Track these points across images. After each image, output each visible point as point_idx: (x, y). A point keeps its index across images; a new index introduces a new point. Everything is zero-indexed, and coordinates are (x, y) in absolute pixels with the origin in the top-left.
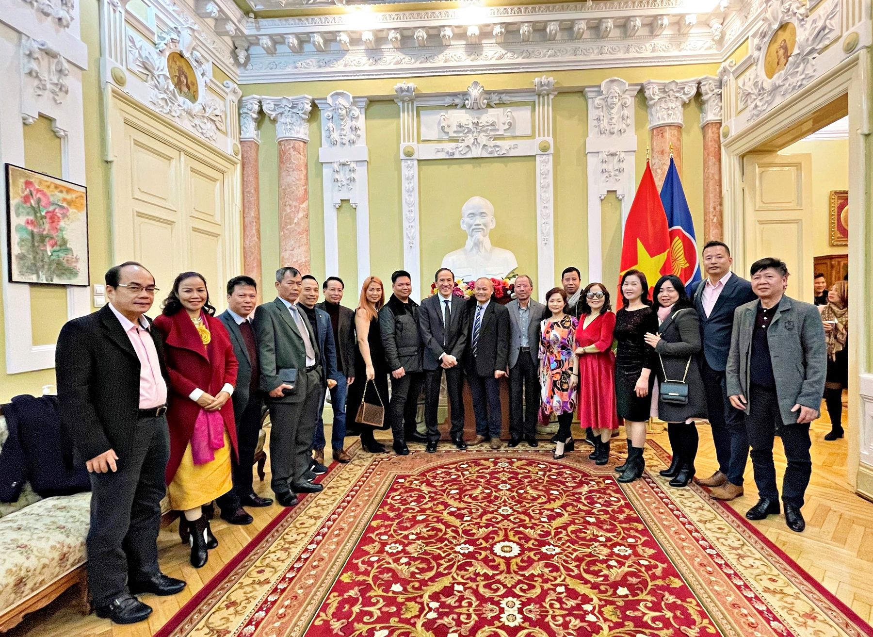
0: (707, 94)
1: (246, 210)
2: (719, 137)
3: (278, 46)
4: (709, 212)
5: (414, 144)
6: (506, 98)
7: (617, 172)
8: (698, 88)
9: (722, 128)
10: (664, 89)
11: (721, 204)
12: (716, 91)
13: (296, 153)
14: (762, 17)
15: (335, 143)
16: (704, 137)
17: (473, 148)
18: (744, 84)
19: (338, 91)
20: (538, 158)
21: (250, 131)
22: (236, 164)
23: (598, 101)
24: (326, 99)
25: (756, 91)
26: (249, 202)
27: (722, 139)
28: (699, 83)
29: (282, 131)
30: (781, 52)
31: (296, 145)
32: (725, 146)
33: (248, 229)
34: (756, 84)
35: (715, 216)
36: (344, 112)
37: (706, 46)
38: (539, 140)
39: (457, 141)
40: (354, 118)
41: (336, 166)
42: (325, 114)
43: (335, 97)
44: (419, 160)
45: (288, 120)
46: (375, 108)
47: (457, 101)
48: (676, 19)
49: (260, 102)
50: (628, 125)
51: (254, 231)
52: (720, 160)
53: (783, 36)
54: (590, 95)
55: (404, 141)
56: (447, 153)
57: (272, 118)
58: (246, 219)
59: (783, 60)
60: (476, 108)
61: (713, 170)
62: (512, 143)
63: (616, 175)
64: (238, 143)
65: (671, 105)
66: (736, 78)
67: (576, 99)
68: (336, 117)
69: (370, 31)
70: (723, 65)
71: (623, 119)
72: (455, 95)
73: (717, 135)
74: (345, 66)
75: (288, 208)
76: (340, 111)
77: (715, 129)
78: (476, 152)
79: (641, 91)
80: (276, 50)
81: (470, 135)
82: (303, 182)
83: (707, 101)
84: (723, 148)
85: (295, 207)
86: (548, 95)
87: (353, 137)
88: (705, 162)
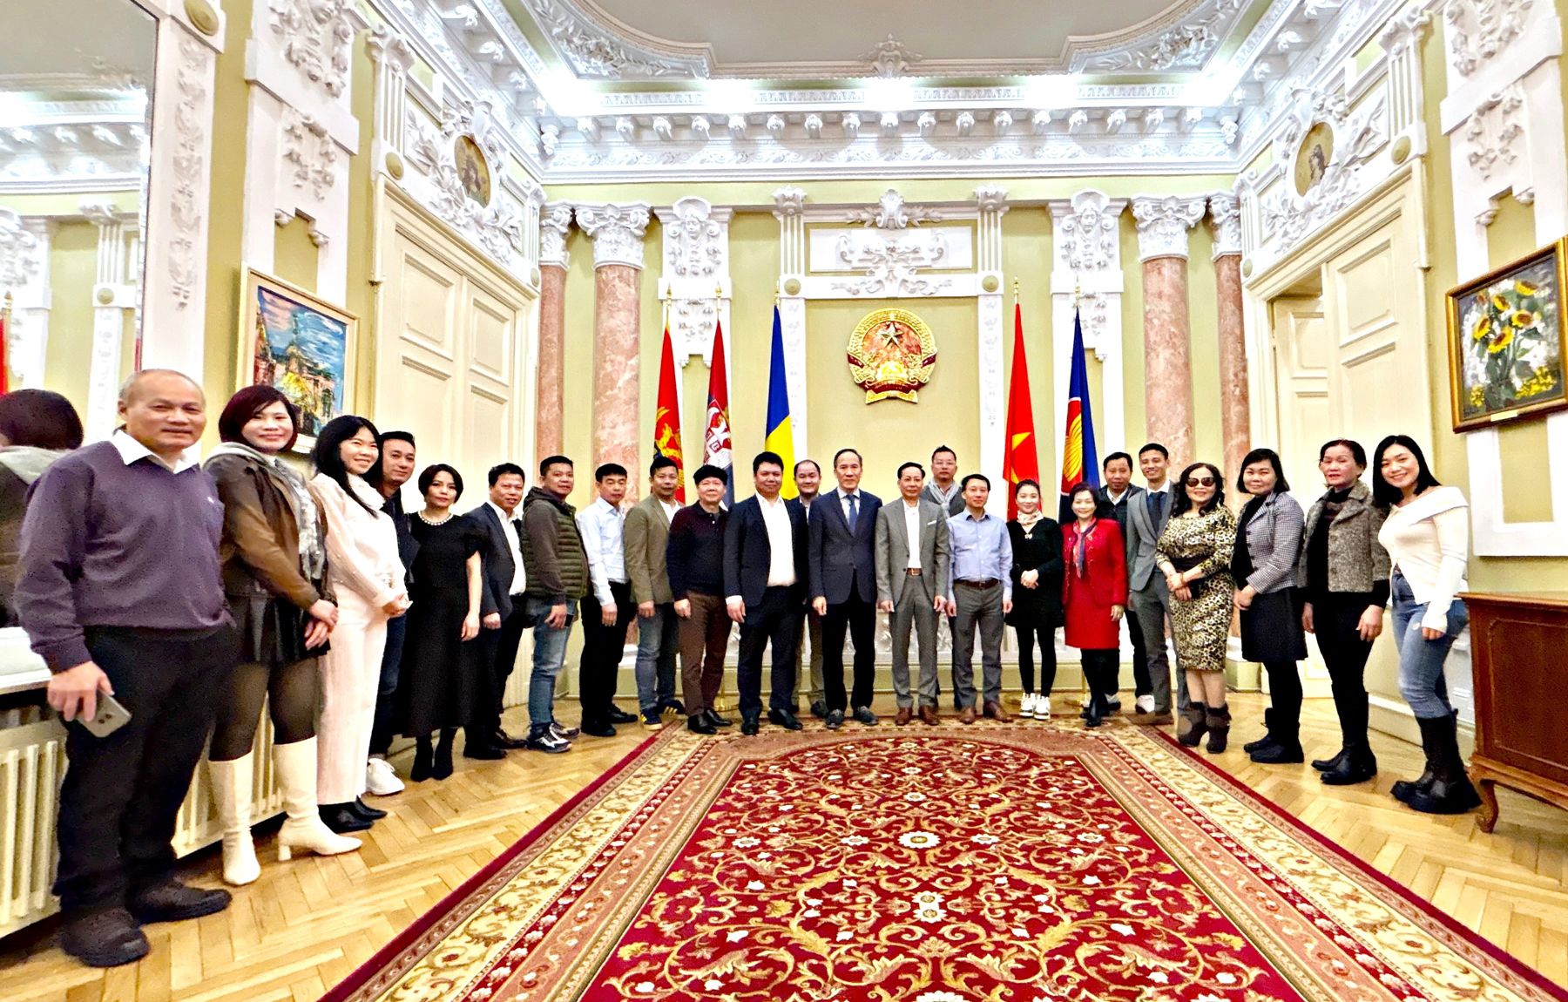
0: (1219, 215)
1: (544, 367)
2: (1239, 275)
3: (603, 133)
4: (1229, 381)
5: (801, 278)
6: (935, 214)
7: (1095, 322)
8: (1208, 207)
9: (1242, 263)
10: (1159, 207)
11: (1245, 369)
12: (1232, 212)
13: (622, 285)
14: (1288, 114)
15: (682, 272)
16: (1218, 275)
17: (887, 284)
18: (1269, 203)
19: (691, 198)
20: (980, 299)
21: (555, 251)
22: (534, 297)
23: (1067, 221)
24: (671, 208)
25: (1285, 213)
26: (551, 355)
27: (1243, 278)
28: (1208, 201)
29: (603, 251)
30: (1316, 161)
31: (625, 273)
32: (1248, 287)
33: (546, 395)
34: (1284, 202)
35: (1236, 386)
36: (697, 228)
37: (1217, 150)
38: (982, 275)
39: (864, 274)
40: (712, 236)
41: (683, 306)
42: (669, 228)
43: (685, 206)
44: (806, 300)
45: (613, 236)
46: (746, 223)
47: (864, 216)
48: (1174, 113)
49: (573, 210)
50: (1110, 257)
51: (555, 399)
52: (1240, 307)
53: (1317, 140)
54: (1055, 212)
55: (786, 272)
56: (849, 290)
57: (589, 233)
58: (544, 382)
59: (1318, 172)
60: (891, 226)
61: (1231, 321)
62: (944, 278)
63: (1093, 326)
64: (537, 267)
65: (1169, 229)
66: (1260, 195)
67: (1035, 218)
68: (685, 235)
69: (739, 115)
70: (1241, 176)
71: (1103, 247)
72: (862, 207)
73: (1235, 273)
74: (702, 162)
75: (608, 367)
76: (691, 226)
77: (1232, 264)
78: (892, 290)
79: (1128, 209)
80: (600, 137)
81: (882, 266)
82: (633, 326)
83: (1221, 225)
84: (1245, 292)
85: (620, 363)
86: (995, 211)
87: (712, 265)
88: (1221, 310)
